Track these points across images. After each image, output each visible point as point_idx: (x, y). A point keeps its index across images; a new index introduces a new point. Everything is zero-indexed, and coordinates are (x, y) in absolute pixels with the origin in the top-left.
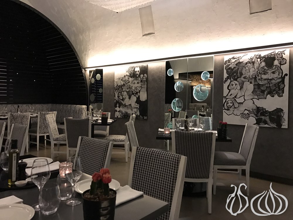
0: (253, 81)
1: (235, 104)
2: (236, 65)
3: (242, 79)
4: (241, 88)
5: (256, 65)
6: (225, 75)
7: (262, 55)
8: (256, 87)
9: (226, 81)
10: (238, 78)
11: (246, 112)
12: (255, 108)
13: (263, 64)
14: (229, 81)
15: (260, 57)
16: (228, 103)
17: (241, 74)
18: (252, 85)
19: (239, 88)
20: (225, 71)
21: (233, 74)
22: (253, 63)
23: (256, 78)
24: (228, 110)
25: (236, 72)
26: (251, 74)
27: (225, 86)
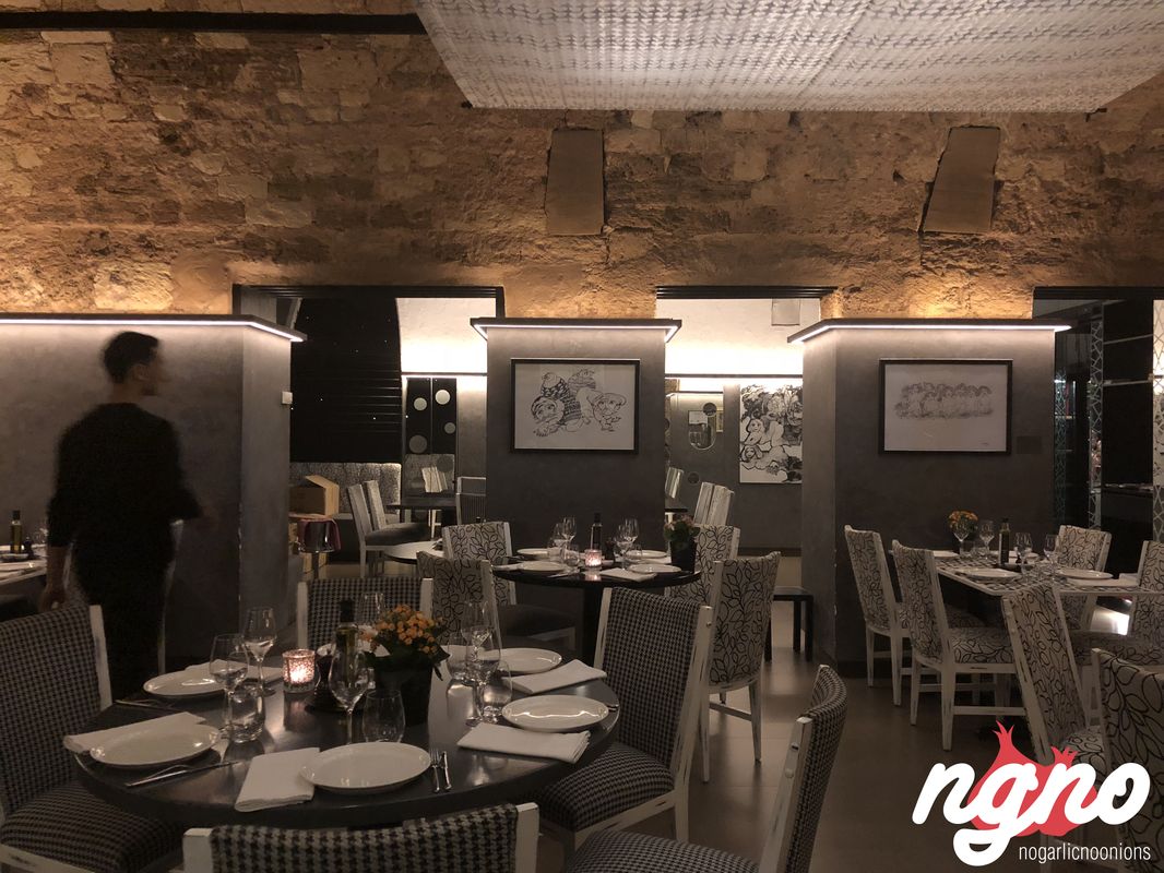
0: (782, 420)
1: (758, 453)
2: (759, 396)
3: (767, 416)
4: (767, 430)
5: (787, 399)
6: (743, 410)
7: (794, 387)
8: (787, 429)
9: (743, 418)
10: (762, 415)
11: (774, 464)
12: (785, 458)
13: (796, 398)
14: (748, 418)
15: (791, 389)
16: (746, 452)
17: (766, 410)
18: (781, 426)
19: (763, 429)
20: (742, 404)
21: (754, 409)
22: (783, 395)
23: (786, 416)
24: (747, 461)
25: (759, 406)
26: (780, 410)
27: (743, 425)
